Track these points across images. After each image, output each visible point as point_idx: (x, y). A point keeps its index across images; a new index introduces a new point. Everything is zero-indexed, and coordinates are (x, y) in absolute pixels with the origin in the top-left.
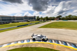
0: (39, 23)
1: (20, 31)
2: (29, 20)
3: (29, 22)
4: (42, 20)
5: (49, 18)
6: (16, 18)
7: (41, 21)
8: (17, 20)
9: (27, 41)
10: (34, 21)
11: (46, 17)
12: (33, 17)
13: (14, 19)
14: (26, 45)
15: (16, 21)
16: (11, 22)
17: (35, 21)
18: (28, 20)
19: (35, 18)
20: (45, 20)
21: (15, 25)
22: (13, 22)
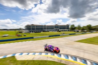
0: (75, 34)
1: (53, 42)
2: (60, 30)
3: (60, 31)
4: (80, 31)
5: (94, 27)
6: (47, 27)
7: (78, 32)
8: (48, 29)
9: (65, 57)
10: (66, 31)
11: (87, 26)
12: (65, 26)
13: (45, 29)
14: (65, 62)
15: (46, 30)
16: (42, 31)
17: (68, 31)
18: (58, 29)
19: (68, 28)
20: (86, 30)
21: (46, 35)
22: (44, 31)
